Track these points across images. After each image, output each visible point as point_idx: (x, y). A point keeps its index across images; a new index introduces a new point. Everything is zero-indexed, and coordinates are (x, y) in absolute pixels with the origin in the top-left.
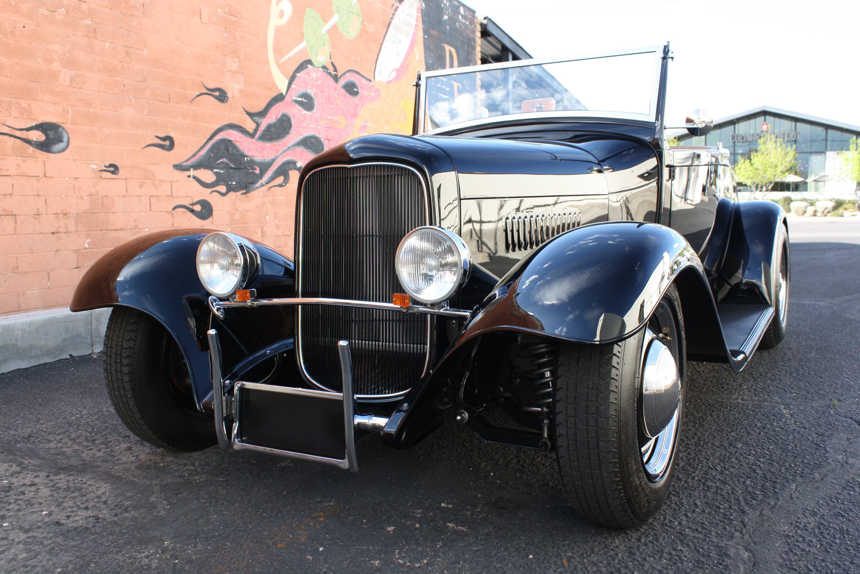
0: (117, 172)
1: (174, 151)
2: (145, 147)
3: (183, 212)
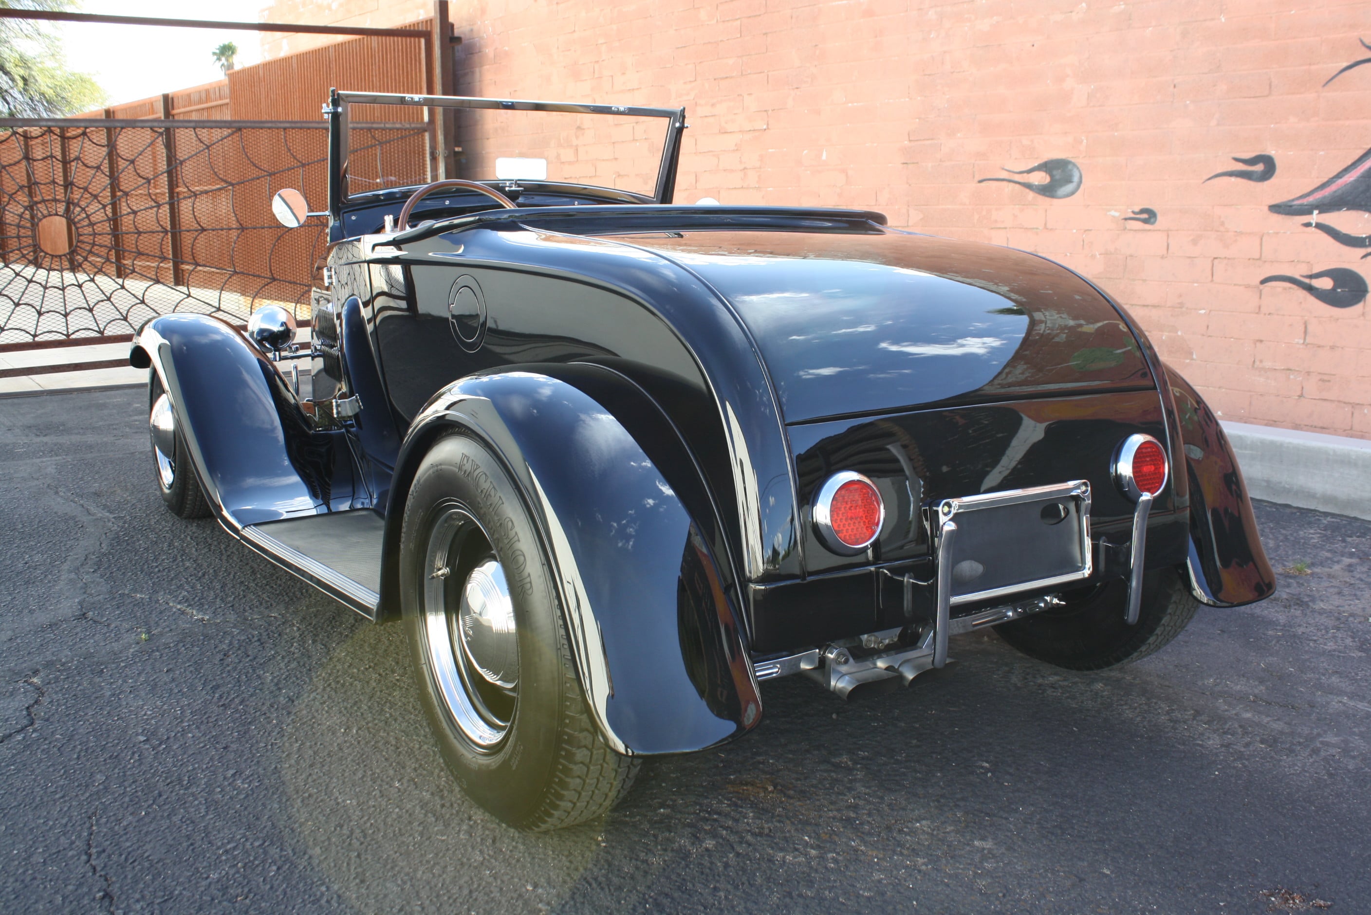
0: (1152, 220)
1: (1274, 180)
2: (1210, 179)
3: (1285, 289)
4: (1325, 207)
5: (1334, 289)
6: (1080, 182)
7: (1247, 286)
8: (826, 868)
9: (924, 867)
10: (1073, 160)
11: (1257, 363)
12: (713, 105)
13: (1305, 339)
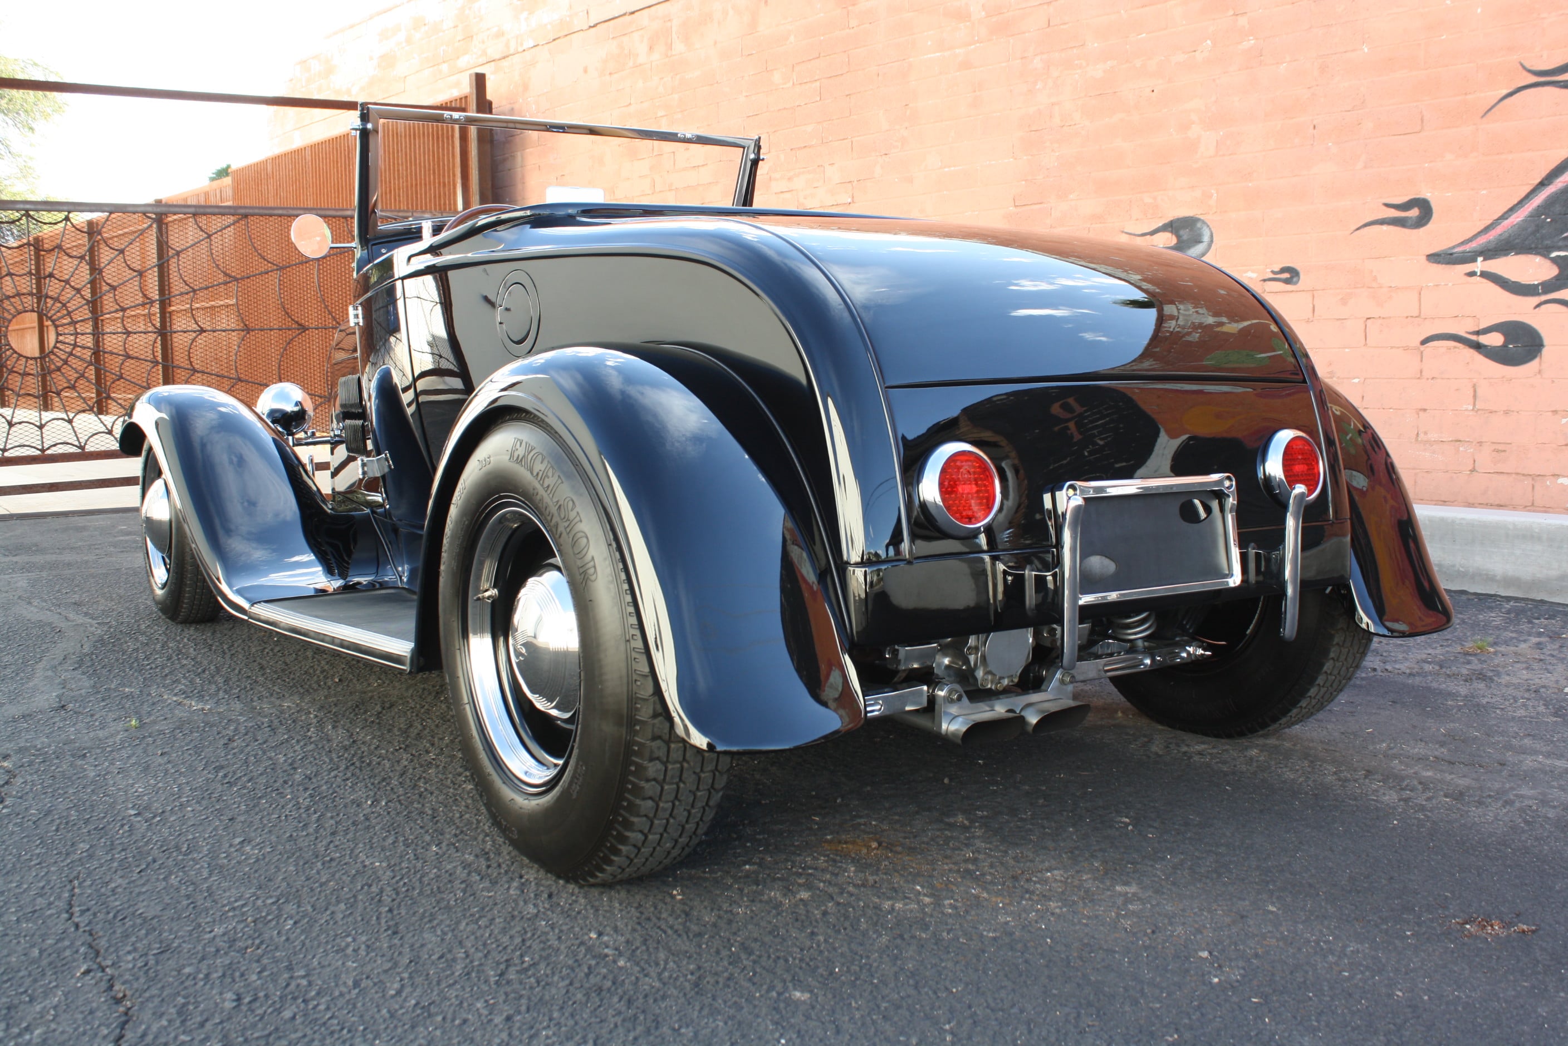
0: (1295, 279)
1: (1431, 227)
2: (1358, 229)
3: (1449, 348)
5: (1505, 346)
6: (1212, 241)
7: (1406, 349)
8: (943, 913)
9: (1058, 911)
10: (1202, 217)
11: (1422, 436)
12: (790, 179)
13: (1474, 405)
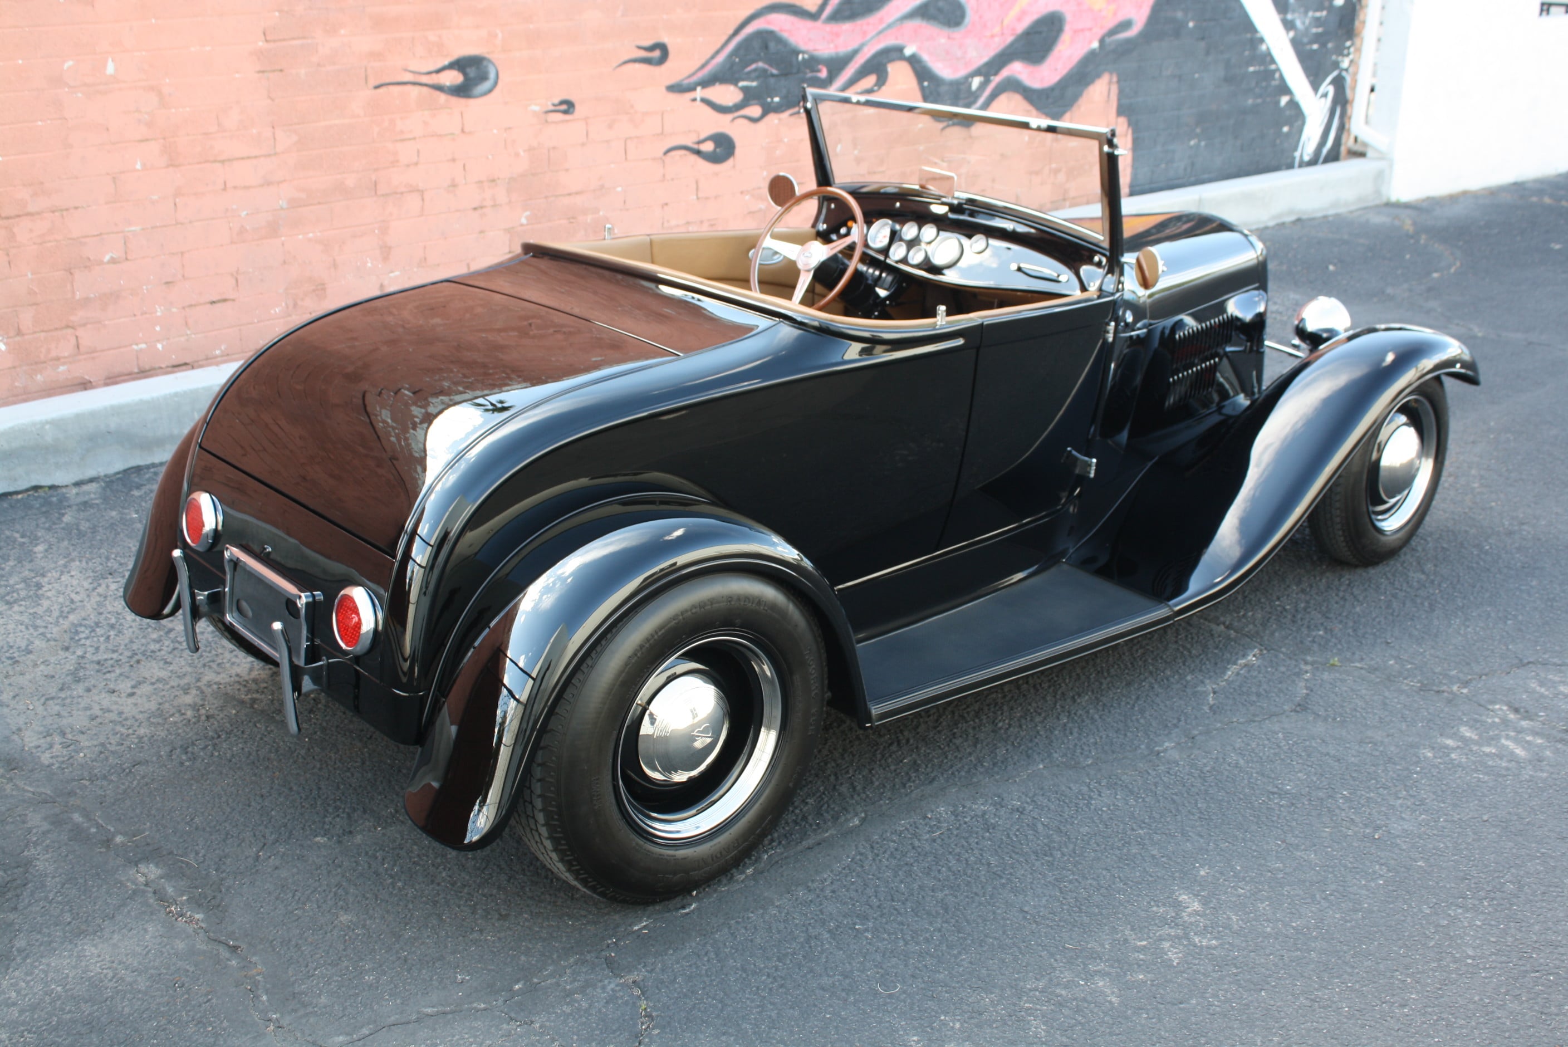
0: (572, 110)
1: (668, 65)
2: (618, 66)
3: (681, 156)
4: (706, 83)
5: (714, 150)
6: (498, 78)
7: (654, 159)
10: (488, 56)
11: (666, 225)
